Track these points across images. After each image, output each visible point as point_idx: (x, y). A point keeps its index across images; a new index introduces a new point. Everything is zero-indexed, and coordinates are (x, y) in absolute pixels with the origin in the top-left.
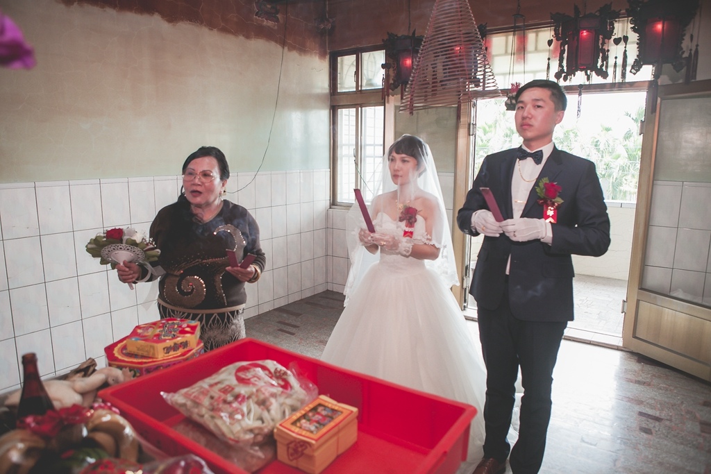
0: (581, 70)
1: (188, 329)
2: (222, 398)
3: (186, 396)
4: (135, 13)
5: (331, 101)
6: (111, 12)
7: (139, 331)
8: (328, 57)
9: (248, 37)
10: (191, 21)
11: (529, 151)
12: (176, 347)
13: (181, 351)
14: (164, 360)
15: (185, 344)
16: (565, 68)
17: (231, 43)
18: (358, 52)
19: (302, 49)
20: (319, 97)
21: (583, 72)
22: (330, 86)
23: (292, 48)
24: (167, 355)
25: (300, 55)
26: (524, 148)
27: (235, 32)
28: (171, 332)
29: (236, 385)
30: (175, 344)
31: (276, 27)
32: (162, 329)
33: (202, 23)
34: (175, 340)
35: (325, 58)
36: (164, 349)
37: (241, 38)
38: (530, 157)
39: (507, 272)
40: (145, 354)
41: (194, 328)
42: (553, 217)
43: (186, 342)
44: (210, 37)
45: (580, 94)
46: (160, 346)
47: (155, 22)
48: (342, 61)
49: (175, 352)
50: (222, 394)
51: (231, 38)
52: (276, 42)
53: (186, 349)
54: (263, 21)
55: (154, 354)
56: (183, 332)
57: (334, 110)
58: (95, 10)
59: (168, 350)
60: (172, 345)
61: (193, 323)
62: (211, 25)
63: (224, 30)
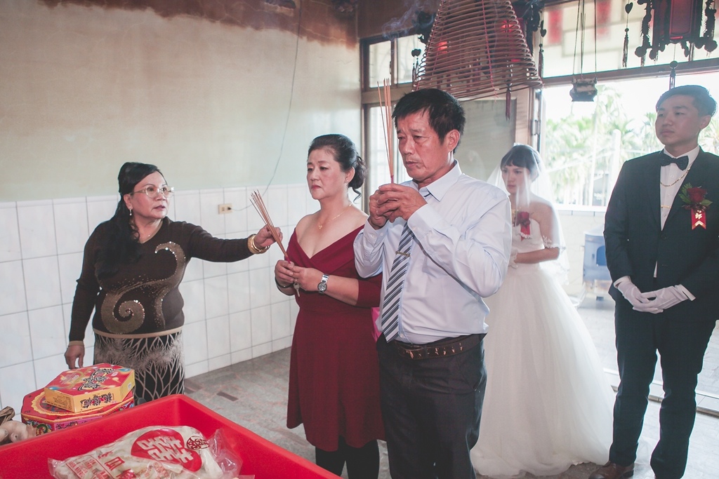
0: (675, 42)
1: (116, 379)
2: (106, 473)
3: (71, 466)
4: (125, 9)
5: (363, 98)
6: (98, 10)
7: (63, 378)
8: (358, 46)
9: (257, 28)
10: (188, 12)
11: (672, 157)
12: (96, 401)
13: (103, 404)
14: (82, 415)
15: (107, 398)
16: (651, 41)
17: (237, 35)
18: (393, 37)
19: (325, 38)
20: (346, 95)
21: (679, 45)
22: (361, 81)
23: (311, 37)
24: (86, 409)
25: (323, 45)
26: (666, 152)
27: (243, 24)
28: (95, 382)
29: (127, 459)
30: (95, 396)
31: (292, 15)
32: (88, 377)
33: (202, 14)
34: (95, 393)
35: (354, 47)
36: (82, 402)
37: (249, 30)
38: (674, 162)
39: (655, 276)
40: (62, 406)
41: (123, 378)
42: (701, 220)
43: (109, 394)
44: (211, 30)
45: (673, 76)
46: (77, 399)
47: (148, 18)
48: (376, 50)
49: (96, 407)
50: (107, 468)
51: (237, 29)
52: (292, 31)
53: (109, 404)
54: (276, 8)
55: (70, 408)
56: (110, 382)
57: (366, 108)
58: (80, 9)
59: (86, 403)
60: (92, 398)
61: (125, 371)
62: (213, 16)
63: (230, 22)
